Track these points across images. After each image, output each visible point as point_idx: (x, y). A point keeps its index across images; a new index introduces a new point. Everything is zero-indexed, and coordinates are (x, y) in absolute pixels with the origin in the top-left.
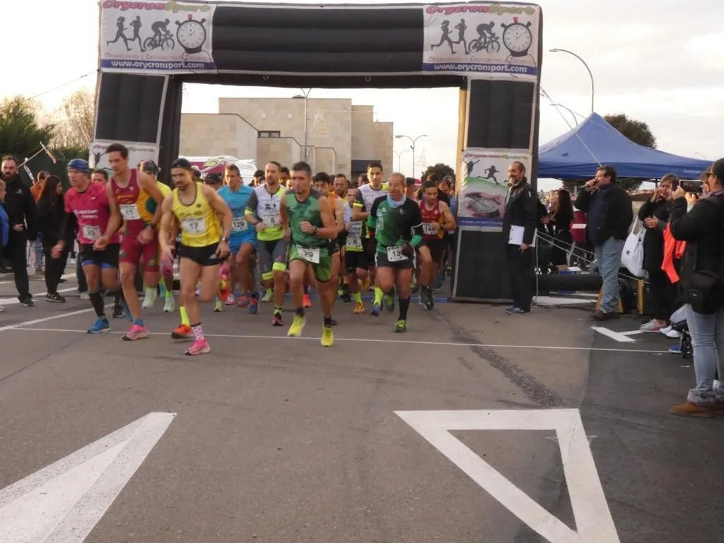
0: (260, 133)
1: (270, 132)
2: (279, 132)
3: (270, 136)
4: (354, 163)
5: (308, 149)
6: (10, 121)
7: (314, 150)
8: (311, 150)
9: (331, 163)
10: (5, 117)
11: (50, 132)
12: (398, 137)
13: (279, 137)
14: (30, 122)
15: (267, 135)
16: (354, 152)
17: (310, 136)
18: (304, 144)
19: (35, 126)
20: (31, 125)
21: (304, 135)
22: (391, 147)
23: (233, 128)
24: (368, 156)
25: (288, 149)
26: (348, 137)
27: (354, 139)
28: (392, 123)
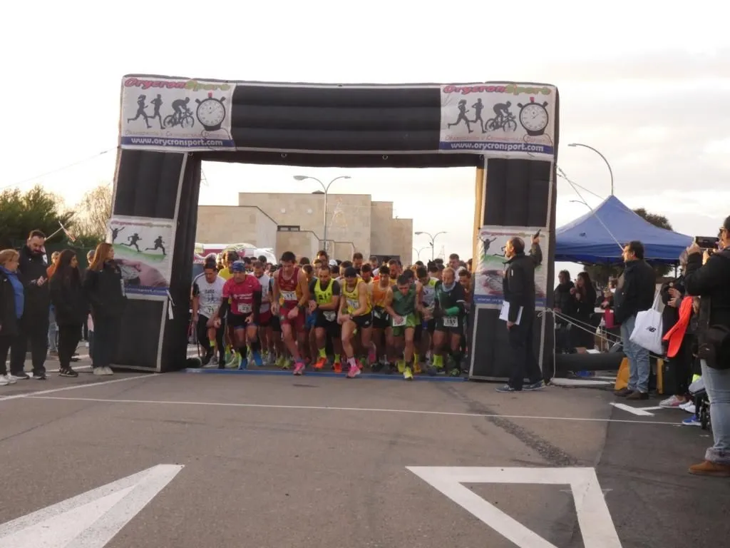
0: (279, 227)
1: (290, 227)
2: (298, 227)
3: (290, 230)
5: (327, 242)
6: (30, 209)
7: (333, 244)
8: (331, 244)
10: (25, 203)
11: (70, 219)
12: (417, 233)
13: (299, 230)
14: (48, 210)
15: (287, 229)
16: (373, 247)
17: (329, 229)
18: (323, 238)
19: (55, 213)
20: (50, 212)
21: (323, 228)
22: (410, 243)
23: (253, 220)
24: (386, 251)
25: (307, 242)
26: (367, 232)
27: (373, 235)
28: (411, 220)
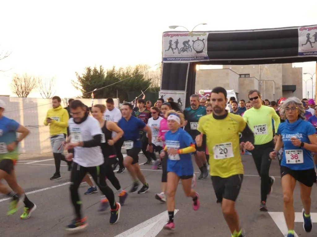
0: (240, 75)
1: (245, 75)
2: (249, 74)
3: (245, 77)
4: (284, 87)
5: (261, 82)
6: (134, 78)
7: (265, 81)
8: (263, 82)
9: (272, 87)
10: (132, 76)
11: (149, 82)
12: (304, 74)
13: (249, 77)
14: (141, 78)
15: (243, 76)
16: (283, 82)
17: (262, 76)
18: (259, 79)
19: (144, 79)
20: (142, 79)
21: (259, 76)
22: (302, 78)
23: (227, 74)
24: (290, 83)
25: (252, 82)
26: (280, 75)
27: (283, 76)
28: (302, 68)
